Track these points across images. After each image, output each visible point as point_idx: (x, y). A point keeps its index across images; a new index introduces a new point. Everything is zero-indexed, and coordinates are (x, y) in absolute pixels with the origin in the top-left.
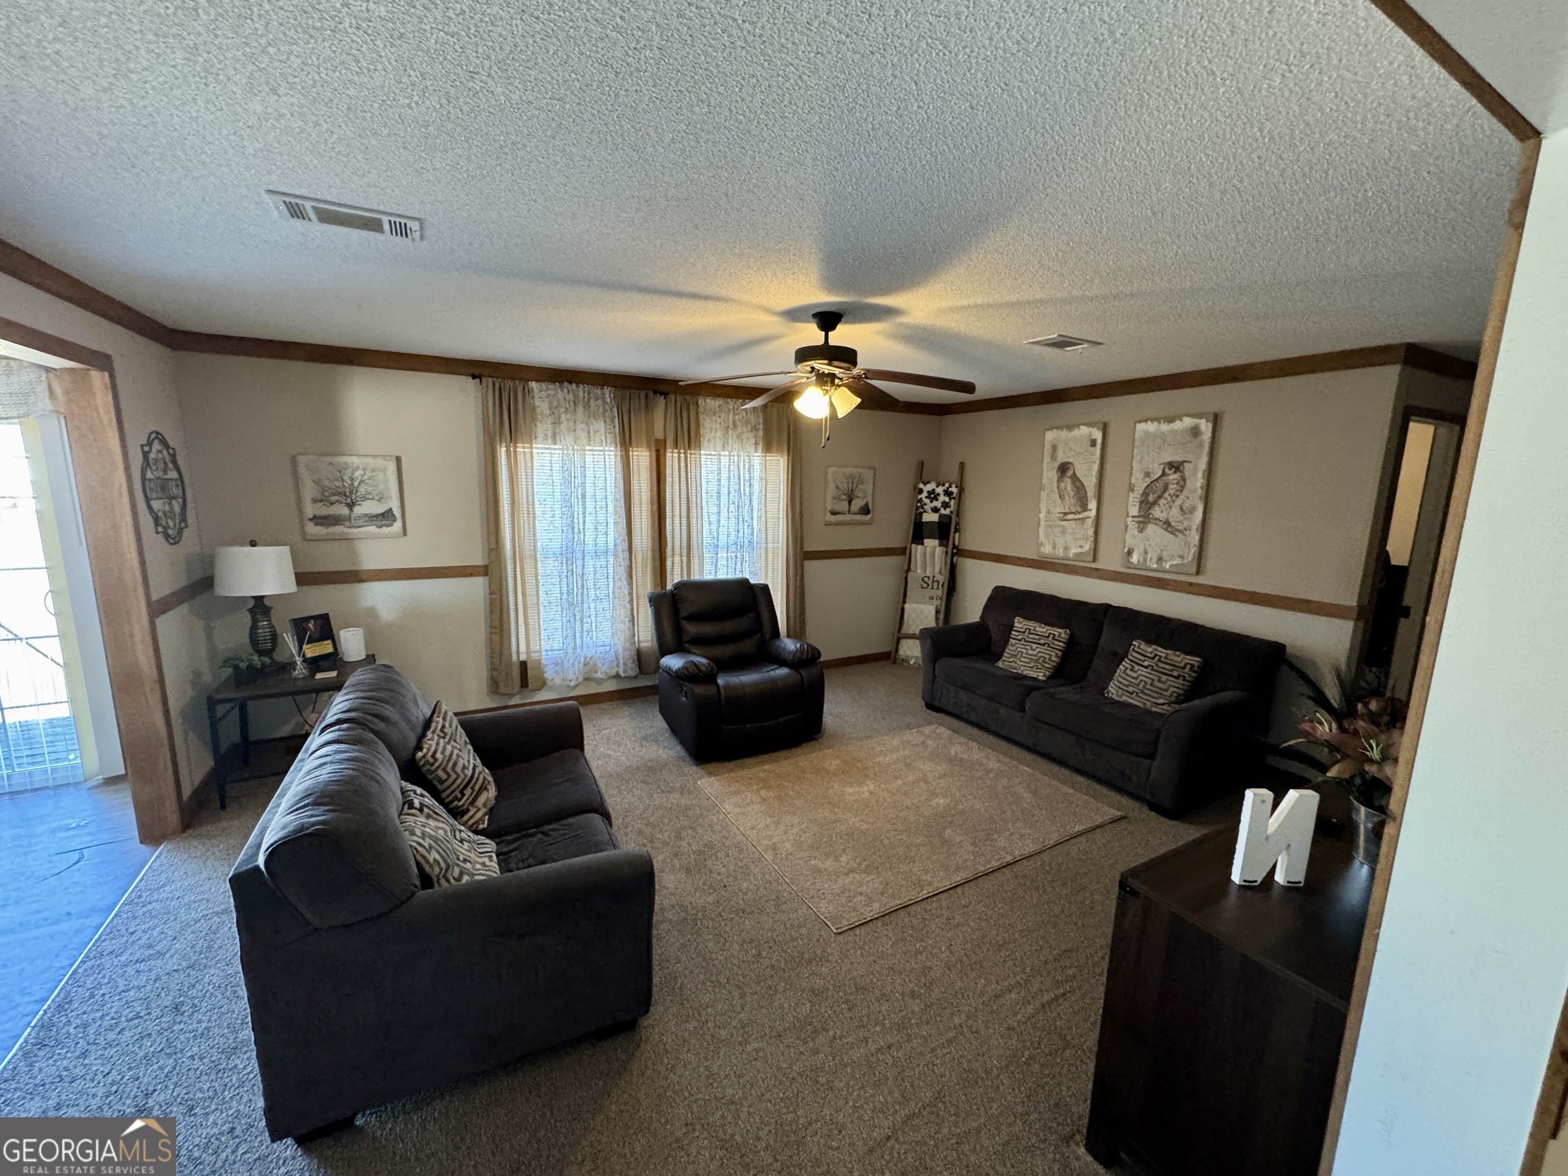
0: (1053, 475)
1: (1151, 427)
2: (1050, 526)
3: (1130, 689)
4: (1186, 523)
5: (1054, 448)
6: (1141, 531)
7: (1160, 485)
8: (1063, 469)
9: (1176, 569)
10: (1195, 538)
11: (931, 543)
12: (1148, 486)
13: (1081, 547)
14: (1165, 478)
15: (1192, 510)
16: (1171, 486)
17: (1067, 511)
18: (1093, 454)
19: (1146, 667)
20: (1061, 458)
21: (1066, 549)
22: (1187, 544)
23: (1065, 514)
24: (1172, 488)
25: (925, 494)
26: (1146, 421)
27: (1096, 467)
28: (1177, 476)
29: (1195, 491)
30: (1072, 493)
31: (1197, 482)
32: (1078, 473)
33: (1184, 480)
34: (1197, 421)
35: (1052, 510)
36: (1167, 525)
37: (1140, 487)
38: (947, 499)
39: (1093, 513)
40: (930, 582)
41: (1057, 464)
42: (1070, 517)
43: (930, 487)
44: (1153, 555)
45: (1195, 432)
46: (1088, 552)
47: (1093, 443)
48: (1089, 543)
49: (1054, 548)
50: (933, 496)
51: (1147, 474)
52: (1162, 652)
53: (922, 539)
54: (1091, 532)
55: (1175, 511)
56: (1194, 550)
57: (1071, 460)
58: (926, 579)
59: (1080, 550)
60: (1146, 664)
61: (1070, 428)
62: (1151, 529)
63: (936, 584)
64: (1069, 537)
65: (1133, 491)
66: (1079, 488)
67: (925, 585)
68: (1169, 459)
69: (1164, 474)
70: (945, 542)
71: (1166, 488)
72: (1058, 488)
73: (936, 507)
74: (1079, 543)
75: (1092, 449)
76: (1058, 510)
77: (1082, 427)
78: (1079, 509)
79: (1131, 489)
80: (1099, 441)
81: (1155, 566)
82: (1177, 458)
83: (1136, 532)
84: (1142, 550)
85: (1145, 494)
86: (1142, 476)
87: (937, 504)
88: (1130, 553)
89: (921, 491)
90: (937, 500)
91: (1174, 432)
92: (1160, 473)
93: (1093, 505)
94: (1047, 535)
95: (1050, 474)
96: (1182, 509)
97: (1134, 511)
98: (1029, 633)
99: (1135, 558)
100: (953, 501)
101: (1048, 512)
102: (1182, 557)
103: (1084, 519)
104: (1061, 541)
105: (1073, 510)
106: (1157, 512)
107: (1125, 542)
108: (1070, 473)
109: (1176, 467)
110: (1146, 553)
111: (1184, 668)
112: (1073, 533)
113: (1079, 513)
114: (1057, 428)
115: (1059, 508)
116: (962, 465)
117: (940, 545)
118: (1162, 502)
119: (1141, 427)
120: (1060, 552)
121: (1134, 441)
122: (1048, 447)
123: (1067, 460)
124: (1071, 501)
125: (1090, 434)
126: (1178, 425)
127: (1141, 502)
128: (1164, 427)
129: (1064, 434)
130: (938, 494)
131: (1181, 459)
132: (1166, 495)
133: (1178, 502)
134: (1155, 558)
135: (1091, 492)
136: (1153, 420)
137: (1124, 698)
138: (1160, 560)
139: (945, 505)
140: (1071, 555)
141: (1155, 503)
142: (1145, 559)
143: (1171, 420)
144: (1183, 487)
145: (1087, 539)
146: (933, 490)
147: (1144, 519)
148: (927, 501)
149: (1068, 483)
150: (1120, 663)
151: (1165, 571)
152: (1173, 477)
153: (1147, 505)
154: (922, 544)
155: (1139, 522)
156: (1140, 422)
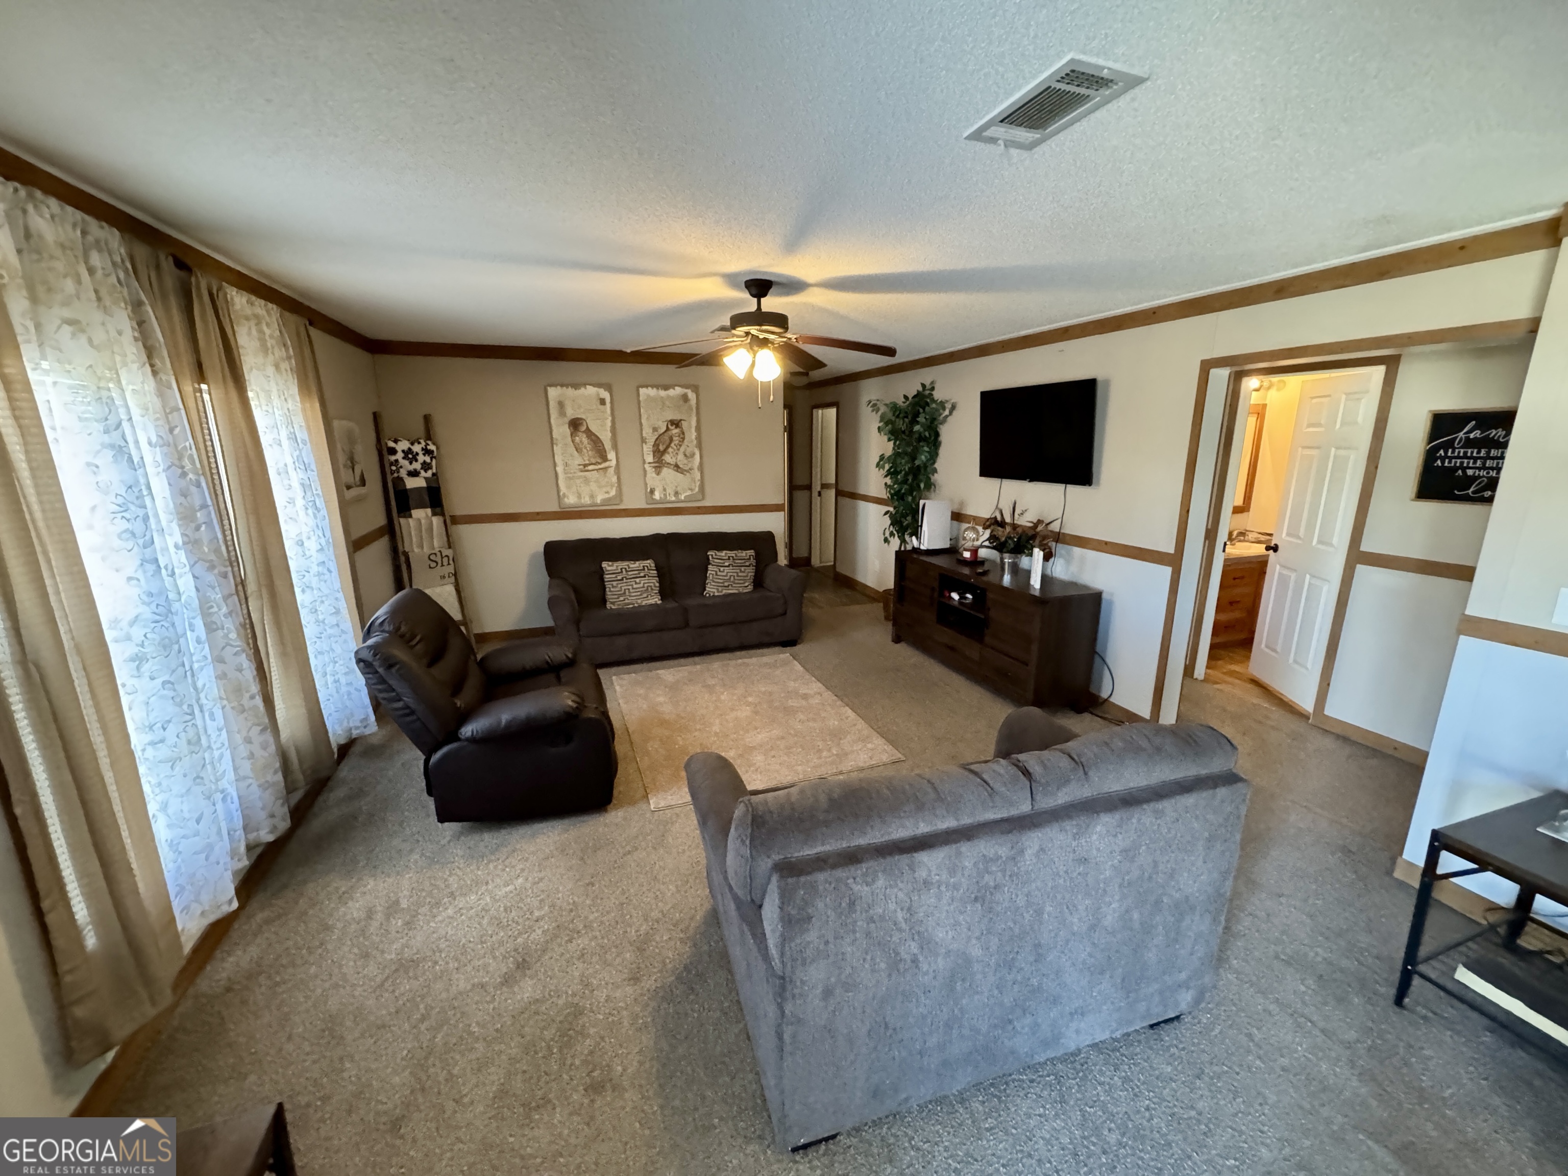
0: (567, 430)
1: (652, 392)
2: (570, 478)
3: (726, 584)
4: (690, 466)
5: (561, 405)
6: (658, 474)
7: (666, 437)
8: (575, 424)
9: (688, 499)
10: (697, 475)
11: (421, 514)
12: (657, 439)
13: (607, 492)
14: (670, 433)
15: (693, 455)
16: (675, 438)
17: (587, 462)
18: (604, 412)
19: (728, 566)
20: (571, 413)
21: (592, 496)
22: (693, 480)
23: (585, 465)
24: (676, 440)
25: (399, 456)
26: (647, 387)
27: (609, 423)
28: (677, 431)
29: (692, 441)
30: (589, 447)
31: (692, 435)
32: (593, 428)
33: (683, 433)
34: (686, 391)
35: (569, 462)
36: (677, 467)
37: (651, 440)
38: (428, 459)
39: (614, 463)
40: (439, 559)
41: (567, 420)
42: (590, 468)
43: (403, 445)
44: (670, 491)
45: (685, 398)
46: (614, 497)
47: (602, 402)
48: (614, 489)
49: (579, 496)
50: (410, 455)
51: (655, 430)
52: (732, 554)
53: (409, 510)
54: (615, 479)
55: (681, 457)
56: (698, 483)
57: (583, 417)
58: (432, 557)
59: (607, 496)
60: (727, 564)
61: (576, 386)
62: (665, 471)
63: (445, 560)
64: (593, 486)
65: (646, 443)
66: (596, 441)
67: (433, 564)
68: (669, 418)
69: (668, 429)
70: (438, 510)
71: (671, 440)
72: (573, 441)
73: (415, 470)
74: (605, 490)
75: (602, 407)
76: (577, 462)
77: (588, 387)
78: (599, 461)
79: (643, 441)
80: (608, 400)
81: (673, 499)
82: (677, 417)
83: (654, 475)
84: (661, 488)
85: (656, 445)
86: (651, 431)
87: (417, 466)
88: (652, 492)
89: (393, 451)
90: (416, 461)
91: (669, 397)
92: (664, 429)
93: (611, 455)
94: (569, 487)
95: (561, 430)
96: (685, 455)
97: (650, 458)
98: (627, 571)
99: (657, 496)
100: (434, 461)
101: (566, 465)
102: (691, 490)
103: (606, 468)
104: (585, 491)
105: (593, 461)
106: (667, 458)
107: (646, 484)
108: (584, 428)
109: (676, 424)
110: (665, 490)
111: (750, 559)
112: (597, 481)
113: (600, 464)
114: (562, 386)
115: (578, 460)
116: (427, 419)
117: (434, 514)
118: (670, 450)
119: (643, 391)
120: (586, 500)
121: (639, 402)
122: (553, 404)
123: (579, 416)
124: (589, 454)
125: (598, 395)
126: (671, 392)
127: (654, 452)
128: (663, 393)
129: (570, 392)
130: (417, 454)
131: (679, 418)
132: (672, 445)
133: (682, 449)
134: (672, 493)
135: (608, 445)
136: (652, 387)
137: (724, 592)
138: (676, 493)
139: (426, 466)
140: (599, 502)
141: (665, 451)
142: (665, 495)
143: (666, 388)
144: (683, 439)
145: (612, 486)
146: (410, 449)
147: (659, 465)
148: (405, 463)
149: (582, 438)
150: (707, 570)
151: (682, 502)
152: (675, 431)
153: (659, 453)
154: (410, 516)
155: (655, 467)
156: (642, 387)
